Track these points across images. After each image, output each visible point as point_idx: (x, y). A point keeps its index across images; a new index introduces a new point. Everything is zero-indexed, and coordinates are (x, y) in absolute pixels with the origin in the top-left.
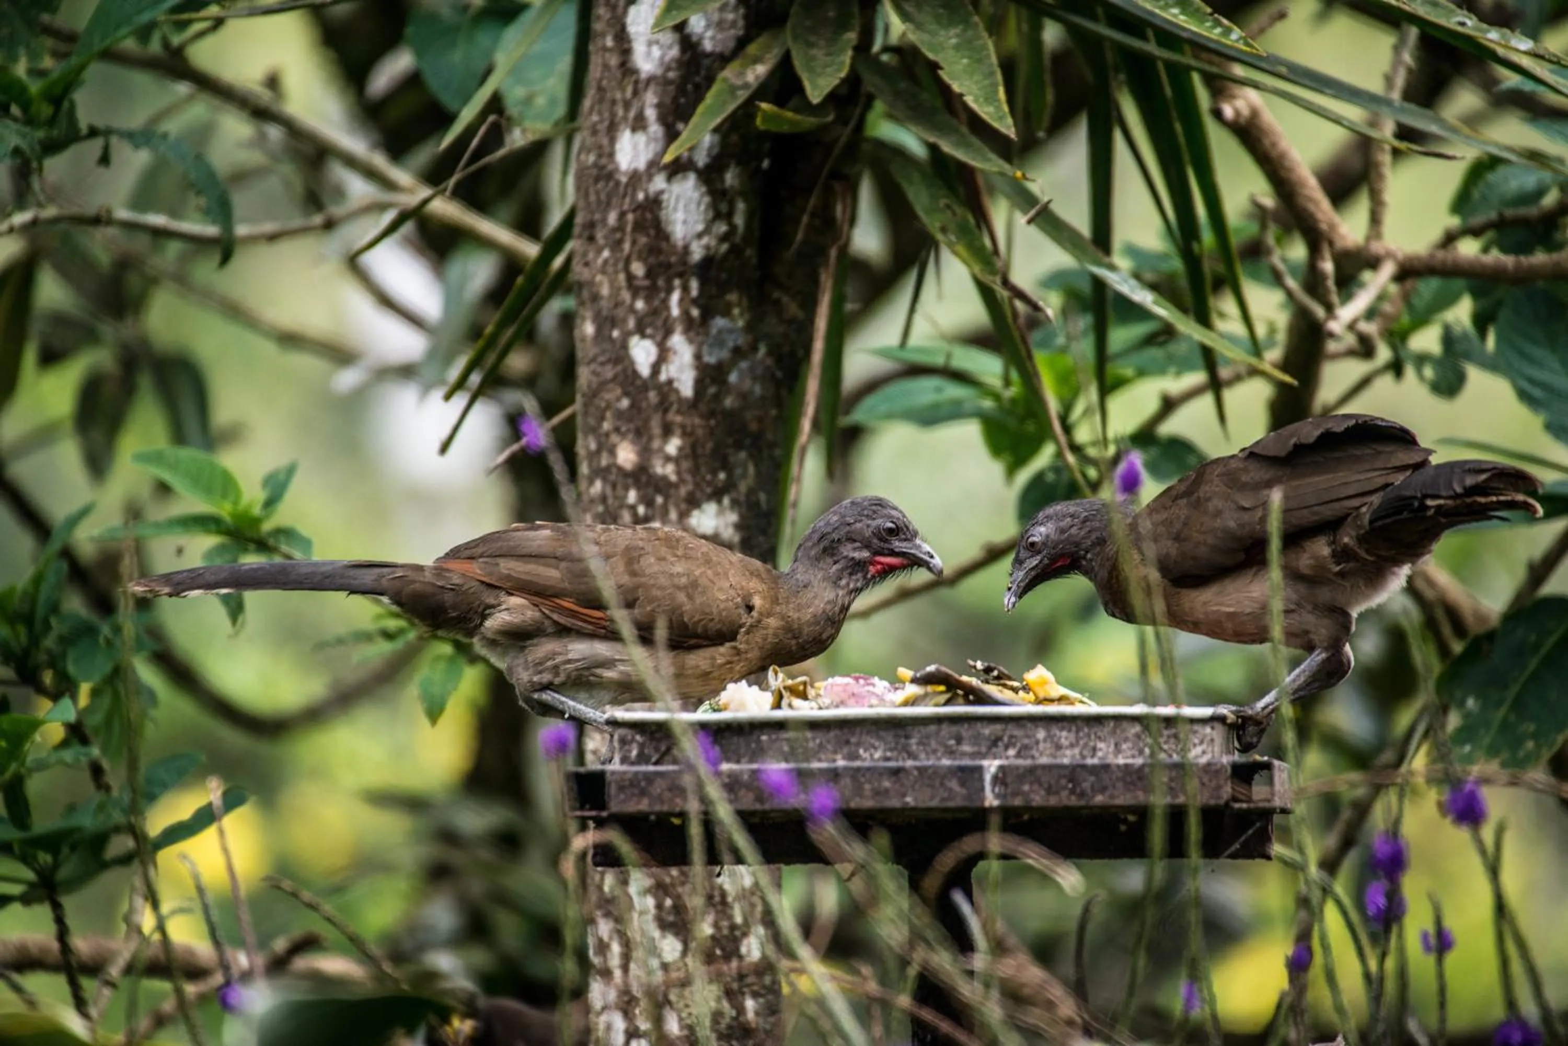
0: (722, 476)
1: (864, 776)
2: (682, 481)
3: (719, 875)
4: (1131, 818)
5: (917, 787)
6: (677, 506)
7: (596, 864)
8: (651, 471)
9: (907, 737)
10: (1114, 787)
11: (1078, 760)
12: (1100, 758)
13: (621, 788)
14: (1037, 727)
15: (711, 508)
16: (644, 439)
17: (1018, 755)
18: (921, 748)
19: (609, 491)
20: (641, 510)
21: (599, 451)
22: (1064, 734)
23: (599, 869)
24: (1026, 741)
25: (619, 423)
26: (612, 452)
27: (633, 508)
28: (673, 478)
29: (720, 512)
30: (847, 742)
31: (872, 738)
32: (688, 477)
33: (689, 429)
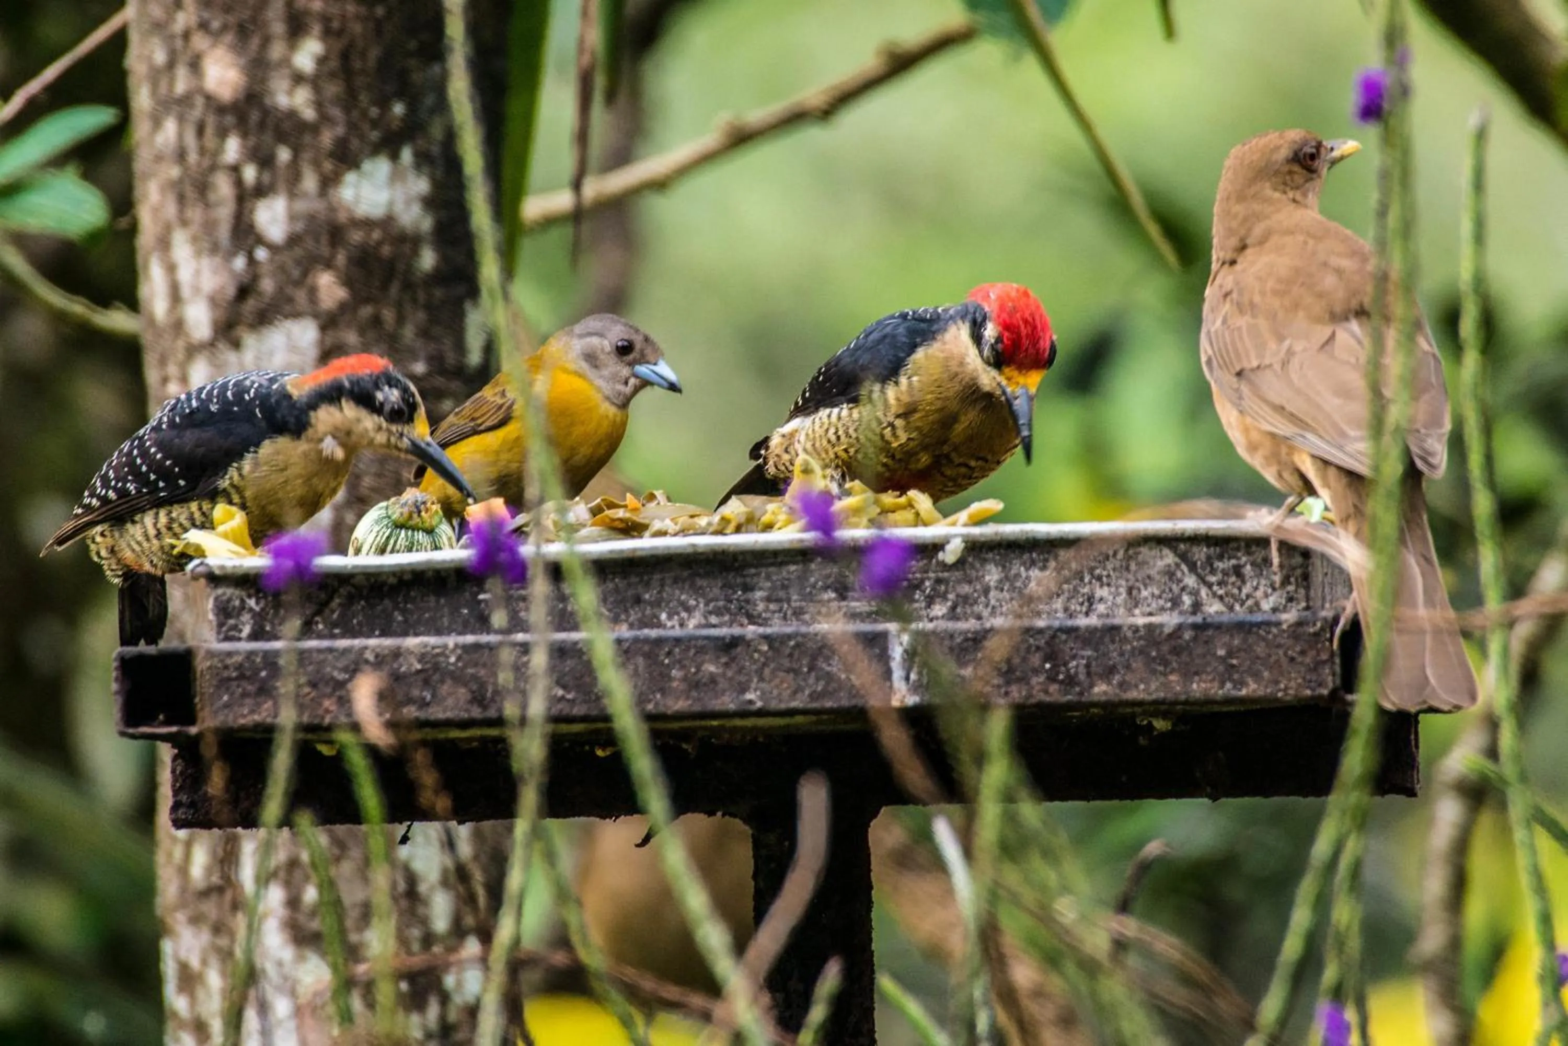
0: (398, 109)
1: (669, 654)
2: (324, 118)
3: (405, 840)
4: (1160, 725)
5: (767, 671)
6: (316, 164)
7: (178, 824)
8: (268, 101)
9: (747, 588)
10: (1128, 667)
11: (1060, 620)
12: (1100, 616)
13: (224, 683)
14: (984, 561)
15: (380, 167)
16: (255, 42)
17: (952, 615)
18: (772, 607)
19: (190, 140)
20: (250, 173)
21: (171, 65)
22: (1035, 573)
23: (182, 834)
24: (966, 589)
25: (206, 15)
26: (195, 65)
27: (235, 169)
28: (309, 114)
29: (396, 177)
30: (638, 600)
31: (682, 590)
32: (336, 112)
33: (336, 25)
